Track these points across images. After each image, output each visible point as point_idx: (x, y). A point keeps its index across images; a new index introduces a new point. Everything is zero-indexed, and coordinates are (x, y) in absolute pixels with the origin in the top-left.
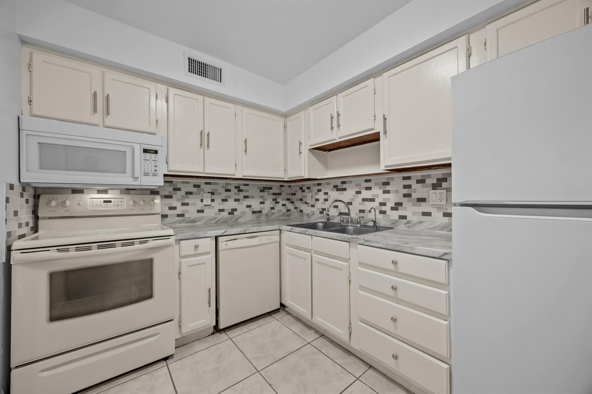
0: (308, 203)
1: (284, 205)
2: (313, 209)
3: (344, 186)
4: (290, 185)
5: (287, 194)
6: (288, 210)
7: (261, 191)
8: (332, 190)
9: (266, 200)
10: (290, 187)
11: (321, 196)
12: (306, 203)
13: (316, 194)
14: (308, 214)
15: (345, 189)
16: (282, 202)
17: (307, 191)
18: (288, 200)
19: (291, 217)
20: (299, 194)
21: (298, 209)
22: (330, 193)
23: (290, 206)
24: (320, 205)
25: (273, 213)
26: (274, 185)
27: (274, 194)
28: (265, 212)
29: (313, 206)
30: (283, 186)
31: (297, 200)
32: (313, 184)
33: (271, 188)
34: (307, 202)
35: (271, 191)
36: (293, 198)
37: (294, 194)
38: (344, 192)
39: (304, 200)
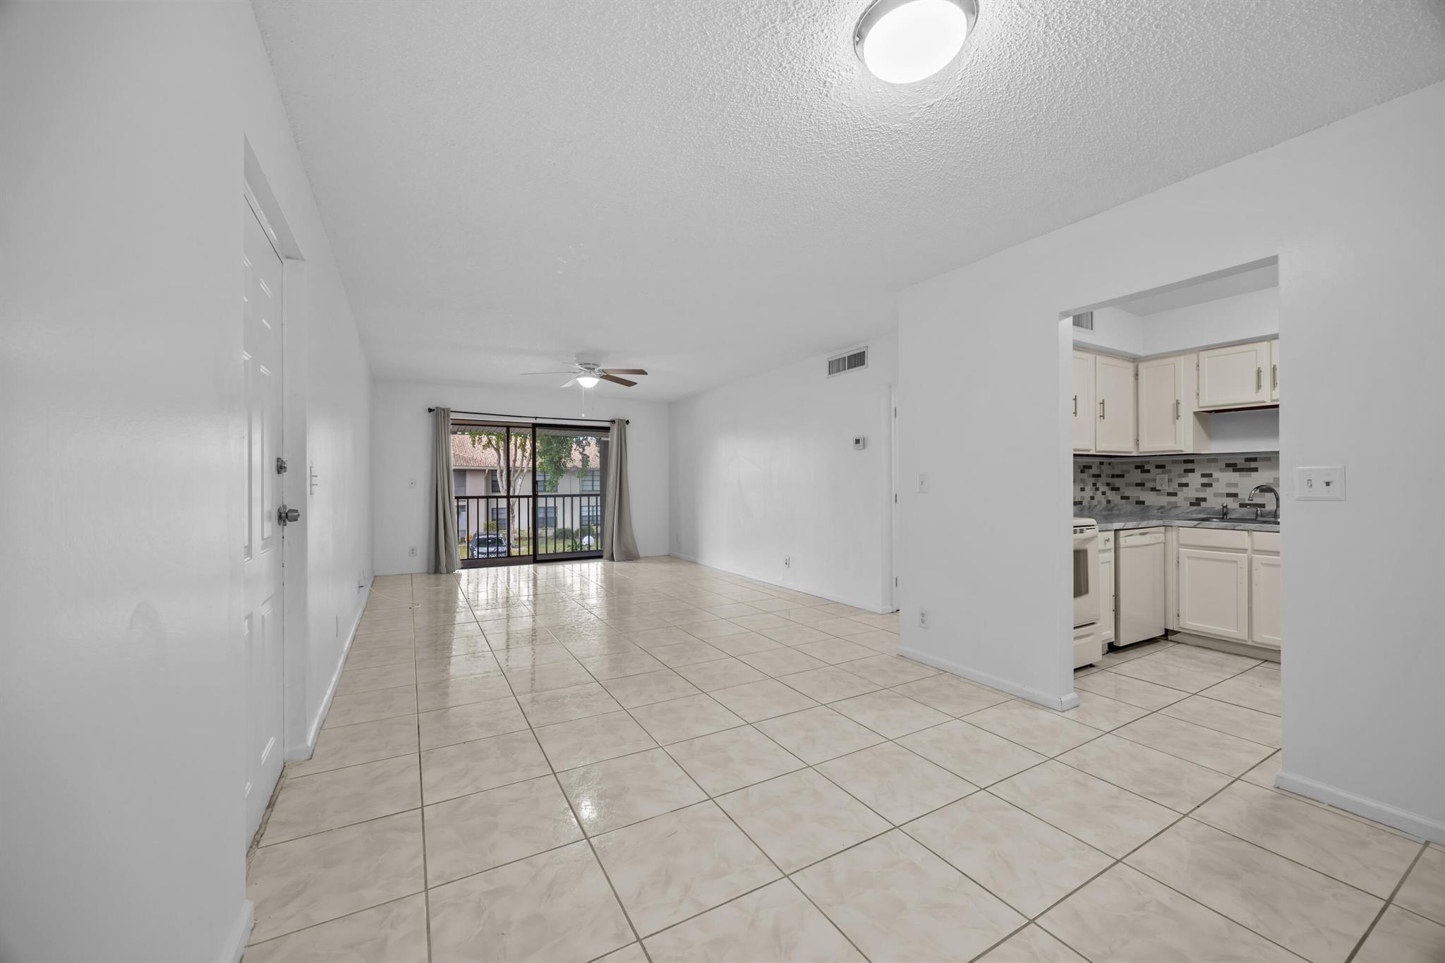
0: (1160, 490)
1: (1104, 493)
2: (1173, 499)
3: (1253, 465)
4: (1109, 461)
5: (1108, 476)
6: (1109, 502)
7: (1082, 472)
8: (1222, 470)
9: (1086, 485)
10: (1109, 464)
11: (1195, 479)
12: (1153, 489)
13: (1180, 476)
14: (1162, 507)
15: (1256, 470)
16: (1103, 488)
17: (1153, 470)
18: (1108, 484)
19: (1113, 512)
20: (1137, 476)
21: (1133, 500)
22: (1216, 475)
23: (1111, 495)
24: (1192, 493)
25: (1096, 506)
26: (1093, 463)
27: (1094, 476)
28: (1085, 503)
29: (1175, 494)
30: (1102, 463)
31: (1128, 485)
32: (1173, 461)
33: (1090, 467)
34: (1157, 488)
35: (1092, 472)
36: (1118, 482)
37: (1122, 476)
38: (1254, 474)
39: (1148, 485)
